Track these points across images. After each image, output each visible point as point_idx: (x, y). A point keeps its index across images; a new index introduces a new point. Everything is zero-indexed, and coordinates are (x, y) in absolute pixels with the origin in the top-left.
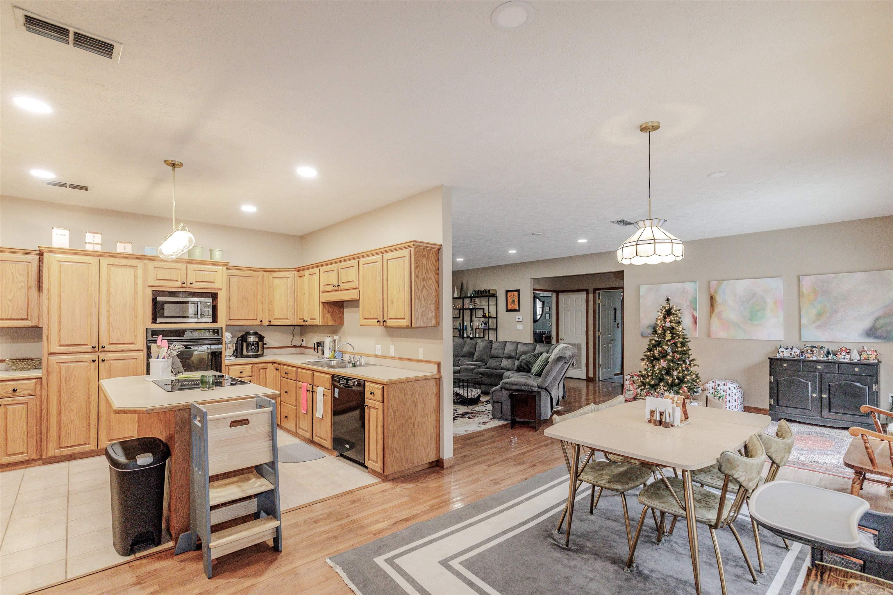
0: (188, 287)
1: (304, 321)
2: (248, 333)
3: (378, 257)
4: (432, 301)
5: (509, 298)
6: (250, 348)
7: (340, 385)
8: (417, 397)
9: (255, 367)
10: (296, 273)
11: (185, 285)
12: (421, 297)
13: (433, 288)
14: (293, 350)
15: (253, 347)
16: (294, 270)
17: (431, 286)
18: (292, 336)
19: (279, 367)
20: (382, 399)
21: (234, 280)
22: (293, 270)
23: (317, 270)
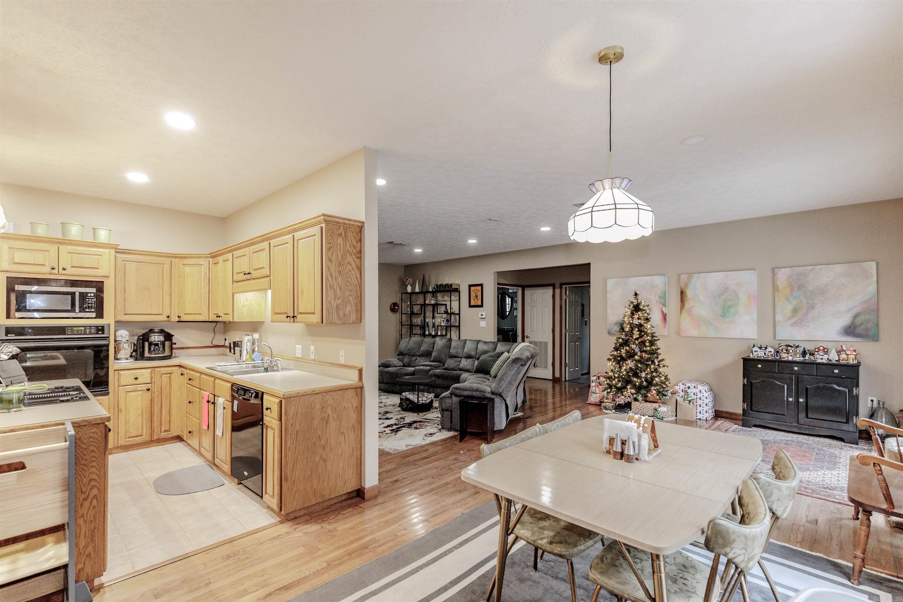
0: (60, 273)
1: (217, 317)
2: (151, 331)
3: (288, 238)
4: (351, 291)
5: (472, 293)
6: (152, 349)
7: (239, 396)
8: (329, 411)
9: (156, 372)
10: (211, 260)
11: (56, 271)
12: (335, 286)
13: (352, 275)
15: (157, 347)
16: (209, 255)
17: (350, 273)
18: (212, 335)
19: (185, 371)
20: (279, 417)
21: (131, 267)
22: (207, 255)
23: (230, 255)
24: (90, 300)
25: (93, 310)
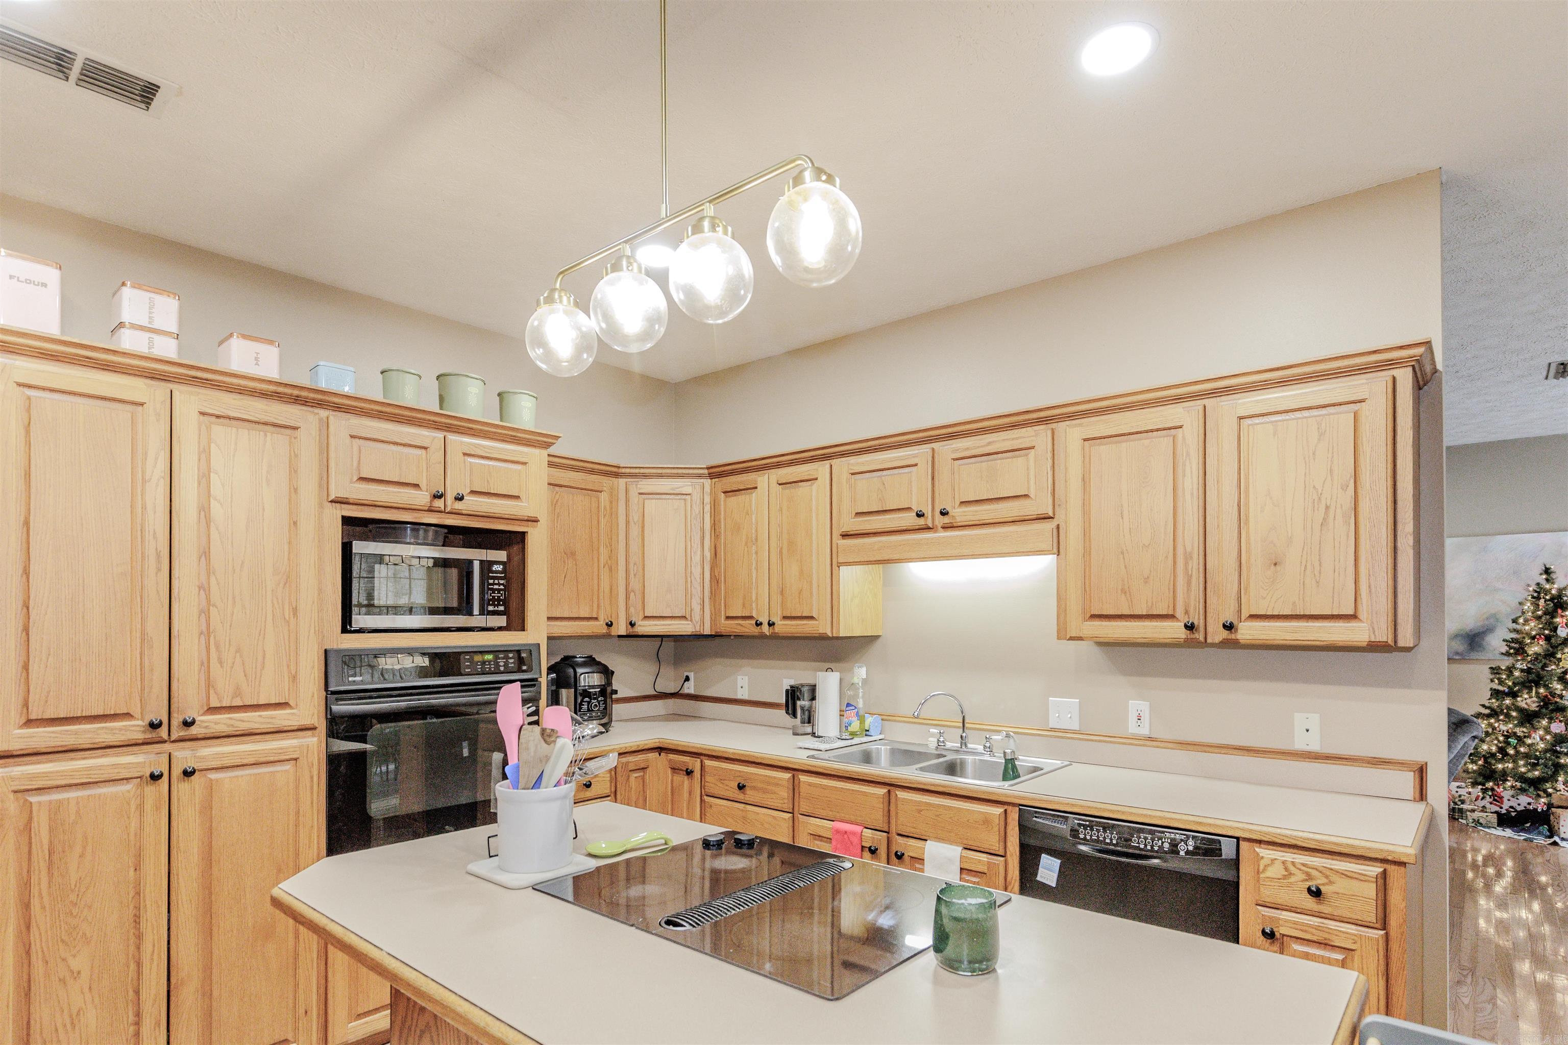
0: (448, 509)
1: (756, 625)
2: (571, 659)
6: (585, 706)
11: (440, 504)
14: (658, 707)
18: (655, 667)
22: (705, 471)
23: (818, 469)
24: (496, 582)
25: (502, 608)
